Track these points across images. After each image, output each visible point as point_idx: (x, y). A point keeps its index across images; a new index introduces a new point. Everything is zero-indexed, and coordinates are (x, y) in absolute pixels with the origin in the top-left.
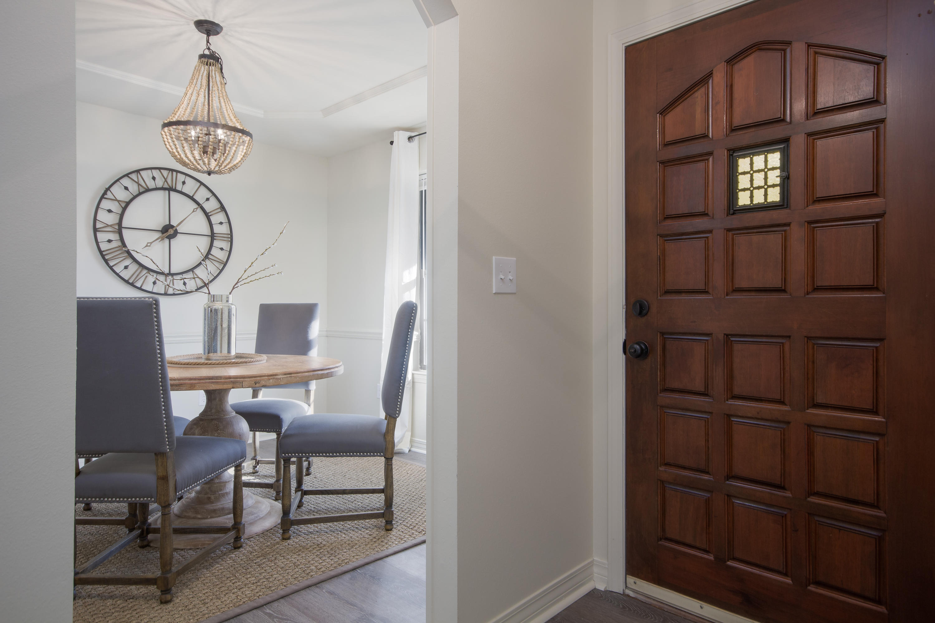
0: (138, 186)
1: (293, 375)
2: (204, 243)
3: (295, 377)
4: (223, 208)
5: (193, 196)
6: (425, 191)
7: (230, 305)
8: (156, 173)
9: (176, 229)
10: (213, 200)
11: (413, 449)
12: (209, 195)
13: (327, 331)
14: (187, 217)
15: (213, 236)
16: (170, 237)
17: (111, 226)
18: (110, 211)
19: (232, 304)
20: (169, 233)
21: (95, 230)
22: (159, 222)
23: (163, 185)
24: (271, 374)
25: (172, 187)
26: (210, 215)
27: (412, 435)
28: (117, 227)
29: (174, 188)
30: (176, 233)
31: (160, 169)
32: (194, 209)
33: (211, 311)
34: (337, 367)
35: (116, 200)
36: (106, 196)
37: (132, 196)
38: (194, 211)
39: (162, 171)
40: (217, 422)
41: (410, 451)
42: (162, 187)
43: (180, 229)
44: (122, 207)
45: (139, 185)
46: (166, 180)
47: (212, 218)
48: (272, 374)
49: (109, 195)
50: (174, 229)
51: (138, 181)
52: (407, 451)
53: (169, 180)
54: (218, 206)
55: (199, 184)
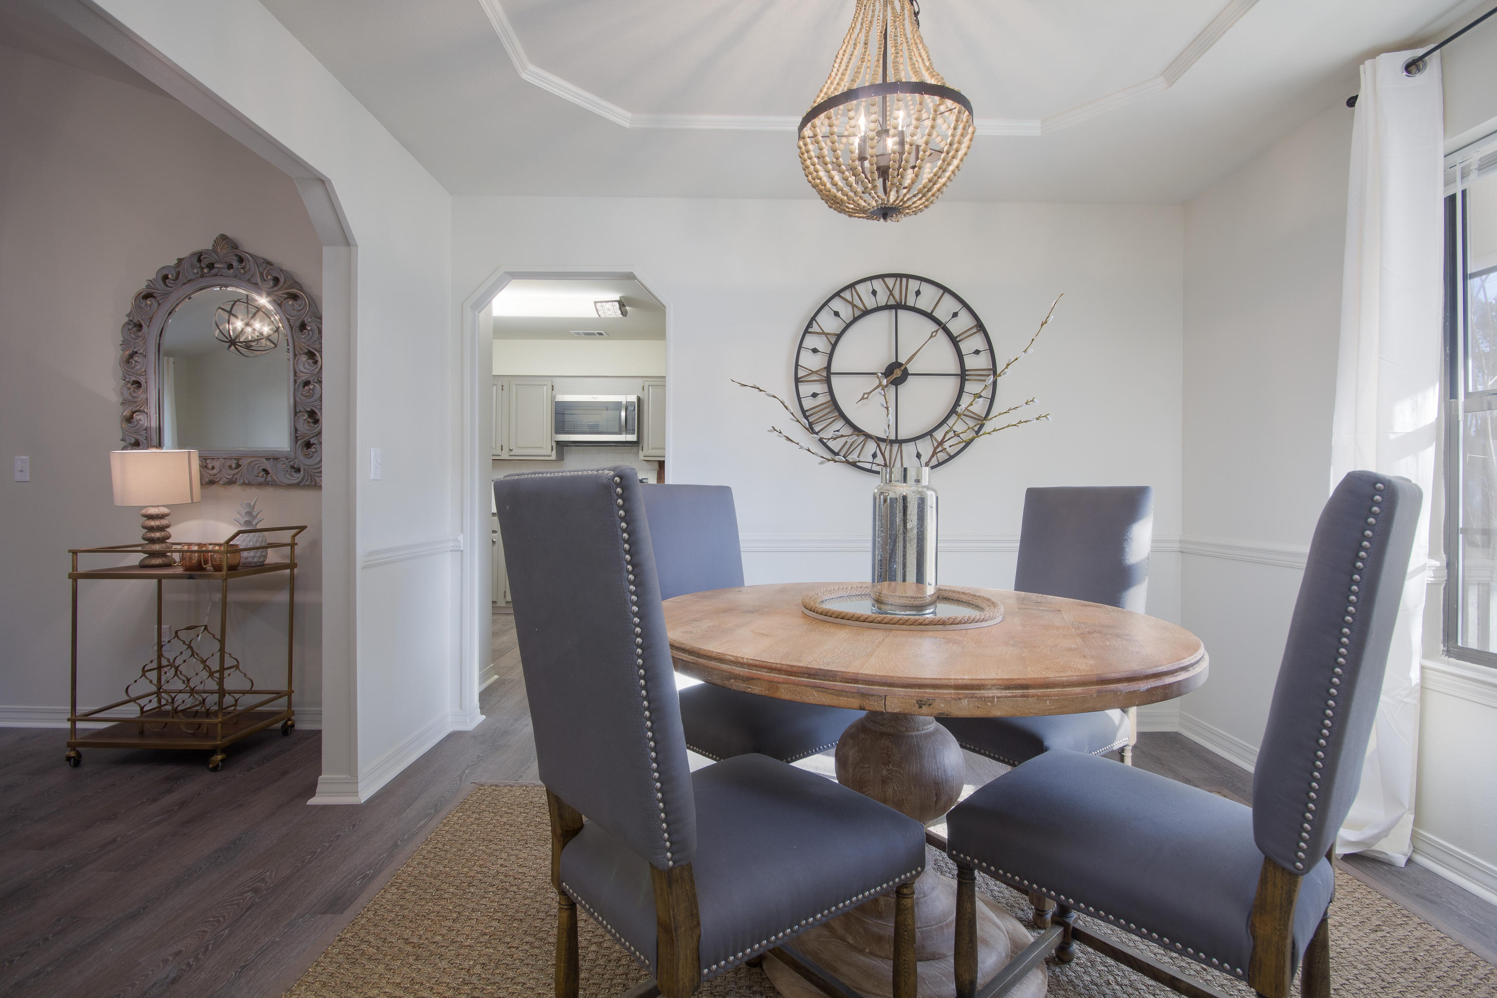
0: (853, 308)
1: (1032, 691)
2: (948, 387)
3: (1038, 697)
4: (980, 327)
5: (932, 312)
6: (1464, 193)
7: (925, 490)
8: (877, 285)
9: (906, 368)
10: (964, 316)
11: (1419, 859)
12: (956, 306)
13: (1181, 541)
14: (922, 347)
15: (963, 375)
16: (897, 382)
17: (816, 372)
18: (815, 351)
19: (928, 488)
20: (894, 376)
21: (797, 380)
22: (879, 360)
23: (887, 302)
24: (964, 682)
25: (901, 302)
26: (960, 341)
27: (1417, 822)
28: (825, 374)
29: (903, 303)
30: (905, 375)
31: (882, 277)
32: (932, 333)
33: (885, 501)
34: (1184, 669)
35: (823, 333)
36: (810, 330)
37: (845, 325)
38: (931, 337)
39: (887, 280)
40: (890, 744)
41: (1409, 861)
42: (886, 304)
43: (911, 368)
44: (831, 343)
45: (854, 306)
46: (891, 294)
47: (962, 345)
48: (969, 682)
49: (815, 328)
50: (902, 368)
51: (852, 300)
52: (1401, 861)
53: (896, 293)
54: (973, 323)
55: (942, 291)
